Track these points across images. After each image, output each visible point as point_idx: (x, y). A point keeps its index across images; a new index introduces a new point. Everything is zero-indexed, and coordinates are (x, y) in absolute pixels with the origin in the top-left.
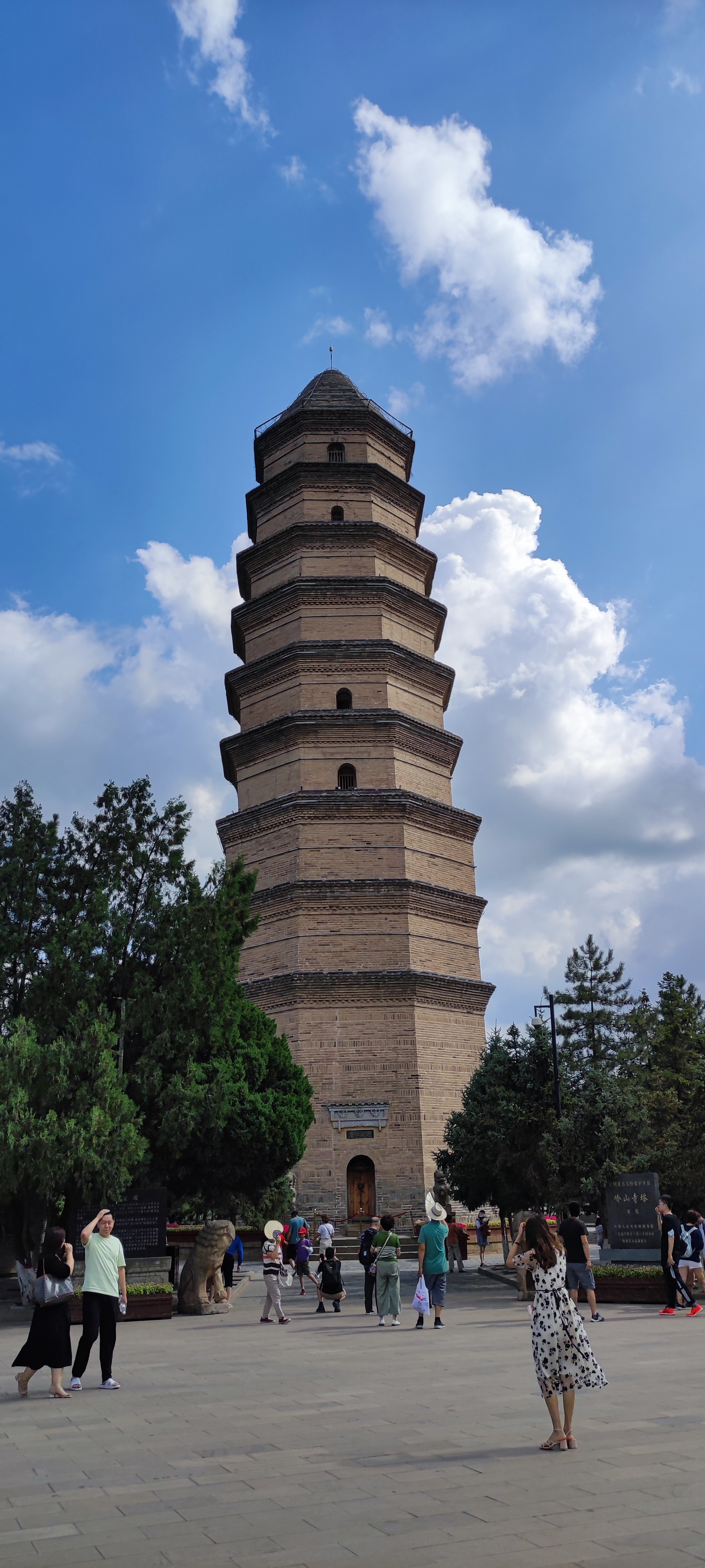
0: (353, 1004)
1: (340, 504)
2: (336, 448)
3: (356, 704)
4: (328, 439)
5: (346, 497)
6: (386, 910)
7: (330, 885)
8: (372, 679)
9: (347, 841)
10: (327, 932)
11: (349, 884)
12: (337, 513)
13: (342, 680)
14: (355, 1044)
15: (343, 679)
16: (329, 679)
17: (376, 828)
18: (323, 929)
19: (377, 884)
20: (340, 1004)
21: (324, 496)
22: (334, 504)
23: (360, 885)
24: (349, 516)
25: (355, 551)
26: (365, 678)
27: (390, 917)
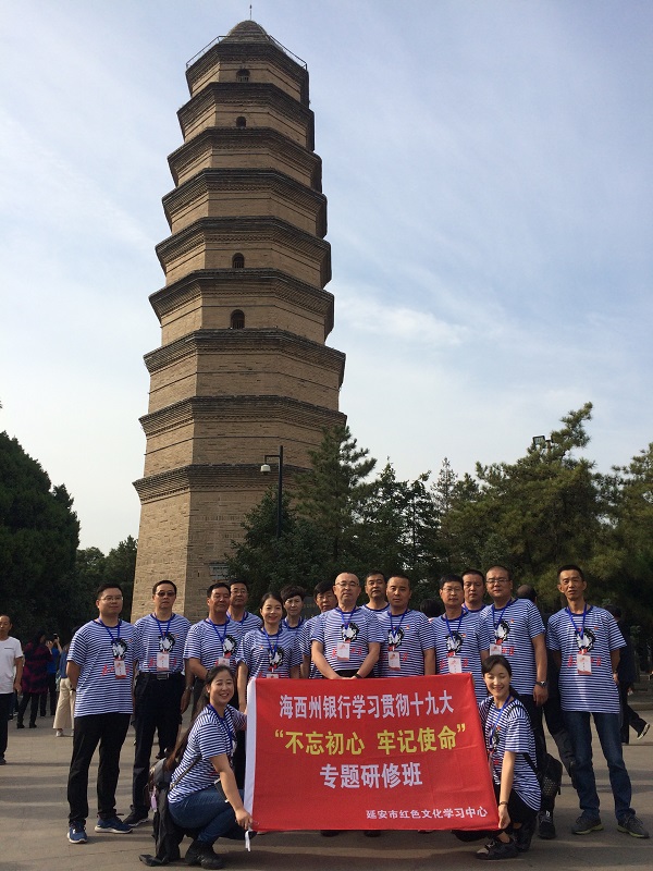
0: (232, 489)
1: (243, 115)
2: (243, 72)
3: (248, 265)
4: (238, 67)
5: (249, 110)
6: (262, 419)
7: (218, 399)
8: (261, 246)
9: (235, 367)
10: (215, 435)
11: (232, 399)
12: (241, 121)
13: (236, 247)
14: (232, 518)
15: (239, 246)
16: (226, 247)
17: (255, 358)
18: (212, 433)
19: (253, 399)
20: (223, 489)
21: (231, 109)
22: (239, 115)
23: (241, 400)
24: (250, 124)
25: (253, 151)
26: (255, 245)
27: (264, 425)
